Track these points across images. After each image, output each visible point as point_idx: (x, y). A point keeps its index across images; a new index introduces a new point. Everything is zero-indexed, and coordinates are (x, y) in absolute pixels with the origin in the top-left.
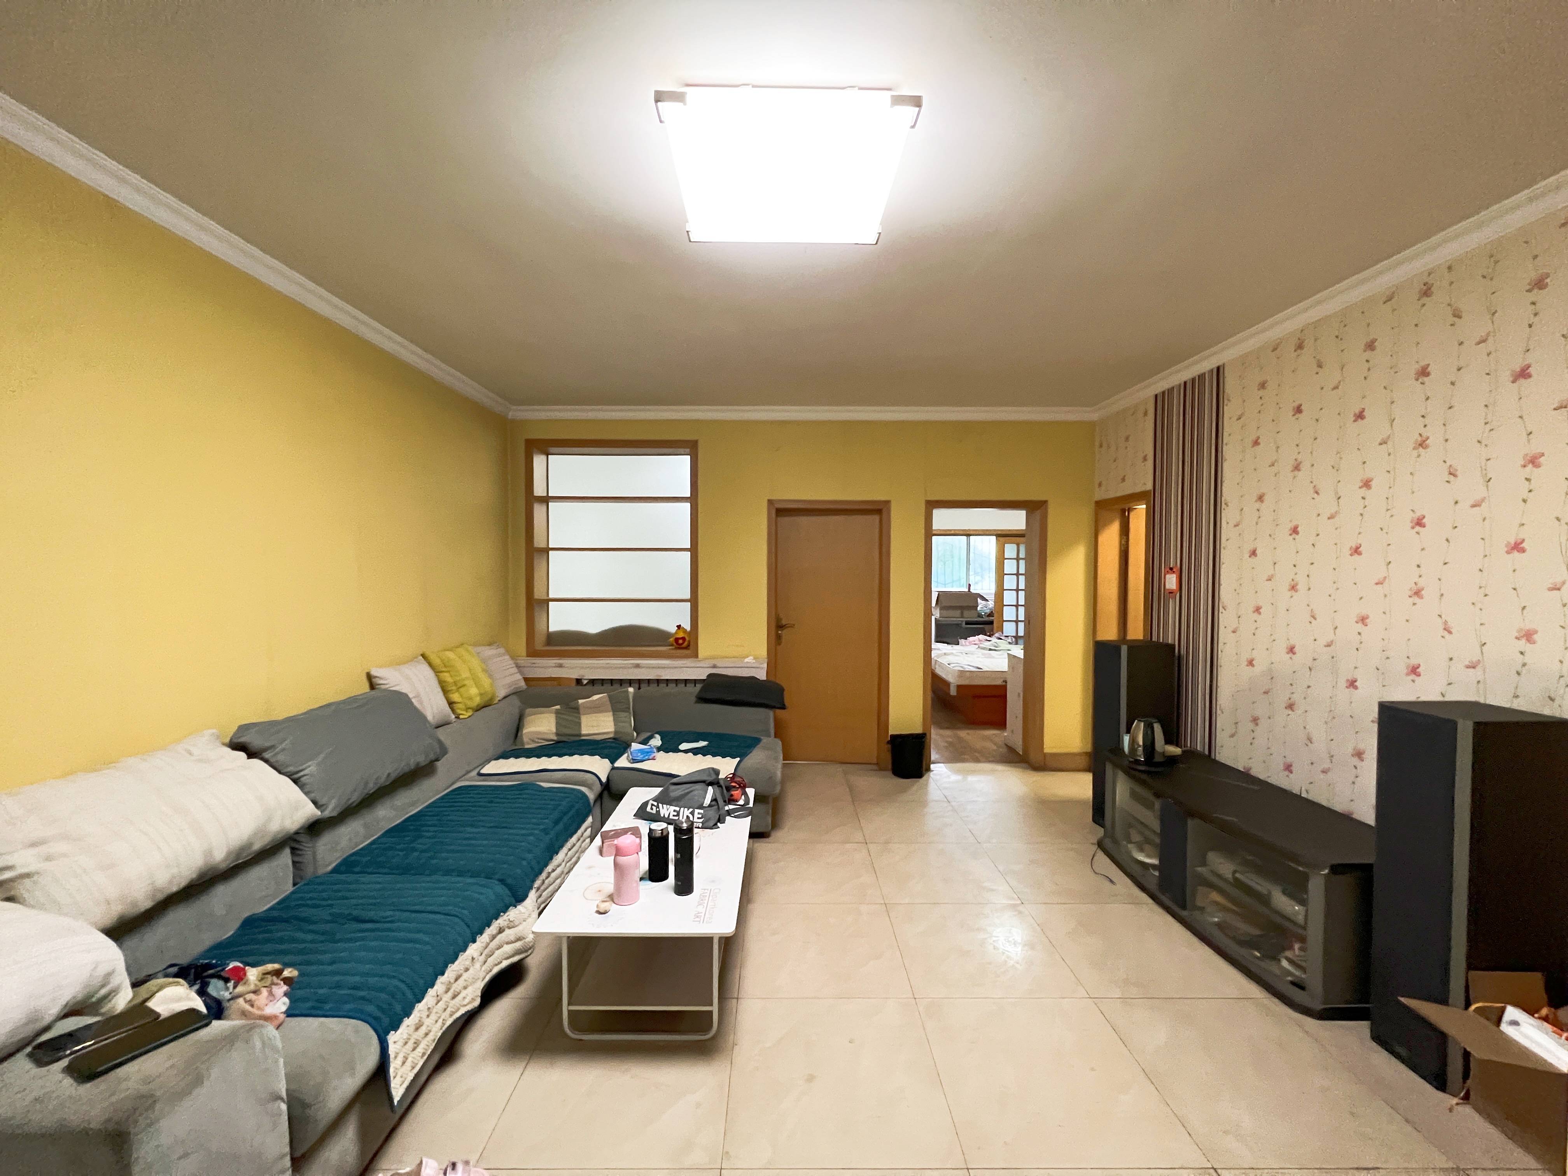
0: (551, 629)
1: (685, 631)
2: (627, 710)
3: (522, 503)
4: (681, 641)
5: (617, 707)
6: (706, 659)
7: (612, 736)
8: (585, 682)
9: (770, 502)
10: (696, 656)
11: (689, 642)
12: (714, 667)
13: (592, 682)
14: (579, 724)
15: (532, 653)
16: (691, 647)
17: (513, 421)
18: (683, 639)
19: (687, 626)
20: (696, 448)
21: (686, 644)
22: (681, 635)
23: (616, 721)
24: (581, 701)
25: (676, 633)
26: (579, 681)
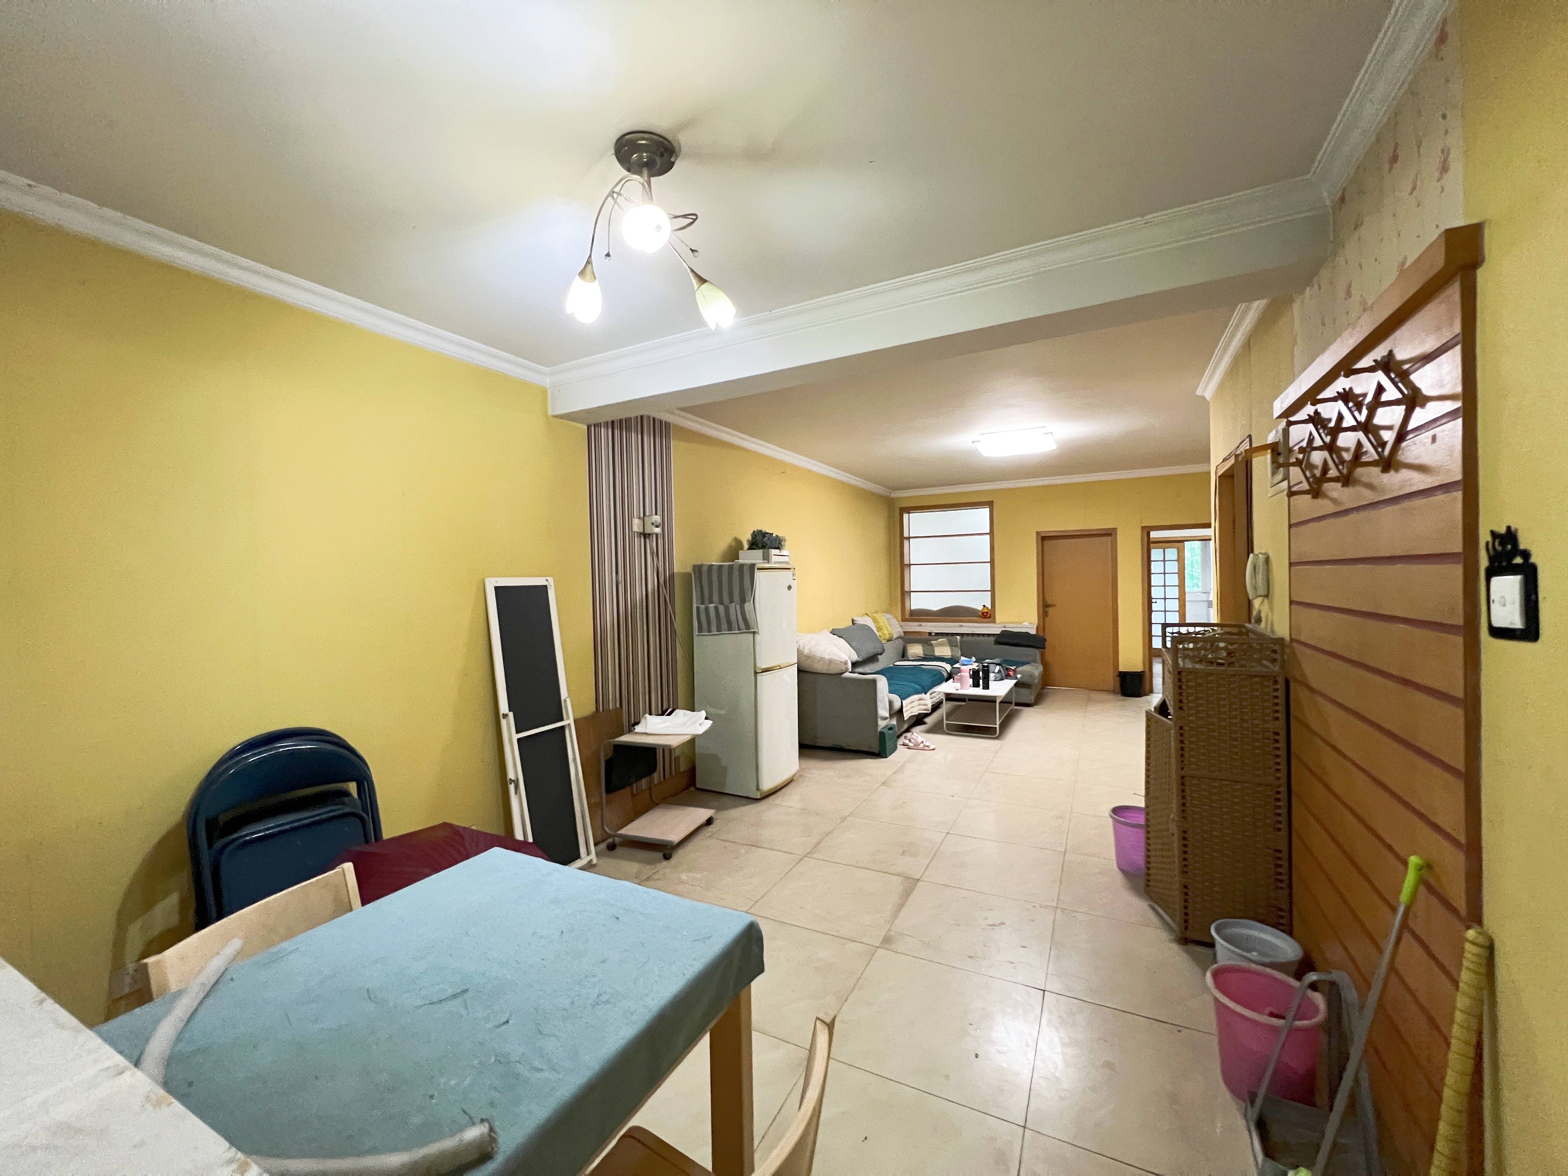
0: (912, 608)
1: (988, 608)
2: (957, 646)
3: (898, 540)
4: (985, 614)
5: (952, 645)
6: (1000, 623)
7: (950, 657)
8: (933, 634)
9: (1038, 533)
10: (994, 622)
11: (990, 614)
12: (1005, 627)
13: (937, 634)
14: (934, 651)
15: (904, 620)
16: (992, 617)
17: (893, 499)
18: (987, 613)
19: (989, 606)
20: (993, 505)
21: (989, 615)
22: (985, 610)
23: (952, 651)
24: (932, 642)
25: (983, 609)
26: (930, 634)
